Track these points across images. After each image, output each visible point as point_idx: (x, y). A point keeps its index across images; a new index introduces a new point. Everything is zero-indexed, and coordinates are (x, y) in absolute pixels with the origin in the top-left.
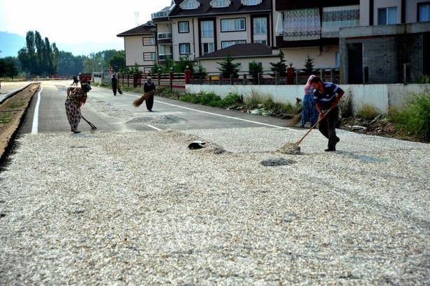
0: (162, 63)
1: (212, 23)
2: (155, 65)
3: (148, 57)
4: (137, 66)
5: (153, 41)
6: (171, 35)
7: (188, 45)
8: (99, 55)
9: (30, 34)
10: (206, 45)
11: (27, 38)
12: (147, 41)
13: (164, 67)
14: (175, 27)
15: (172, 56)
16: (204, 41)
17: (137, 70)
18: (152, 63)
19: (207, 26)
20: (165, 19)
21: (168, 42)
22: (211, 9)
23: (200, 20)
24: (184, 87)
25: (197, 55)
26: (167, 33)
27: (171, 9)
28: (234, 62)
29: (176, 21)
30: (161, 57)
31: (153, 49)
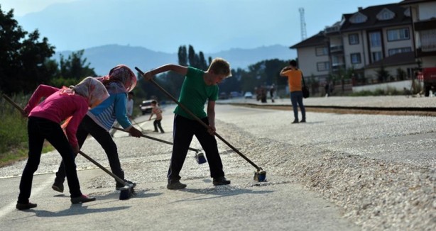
0: (336, 72)
1: (379, 34)
2: (330, 75)
3: (322, 66)
4: (313, 76)
5: (326, 50)
6: (342, 47)
7: (358, 55)
8: (257, 66)
9: (182, 50)
10: (374, 54)
11: (179, 54)
12: (320, 51)
13: (337, 76)
14: (346, 40)
15: (344, 66)
16: (373, 50)
17: (314, 81)
18: (326, 73)
19: (375, 37)
20: (337, 33)
21: (340, 53)
22: (378, 21)
23: (368, 32)
24: (351, 90)
25: (367, 63)
26: (339, 45)
27: (341, 24)
28: (386, 69)
29: (347, 34)
30: (335, 67)
31: (326, 58)
